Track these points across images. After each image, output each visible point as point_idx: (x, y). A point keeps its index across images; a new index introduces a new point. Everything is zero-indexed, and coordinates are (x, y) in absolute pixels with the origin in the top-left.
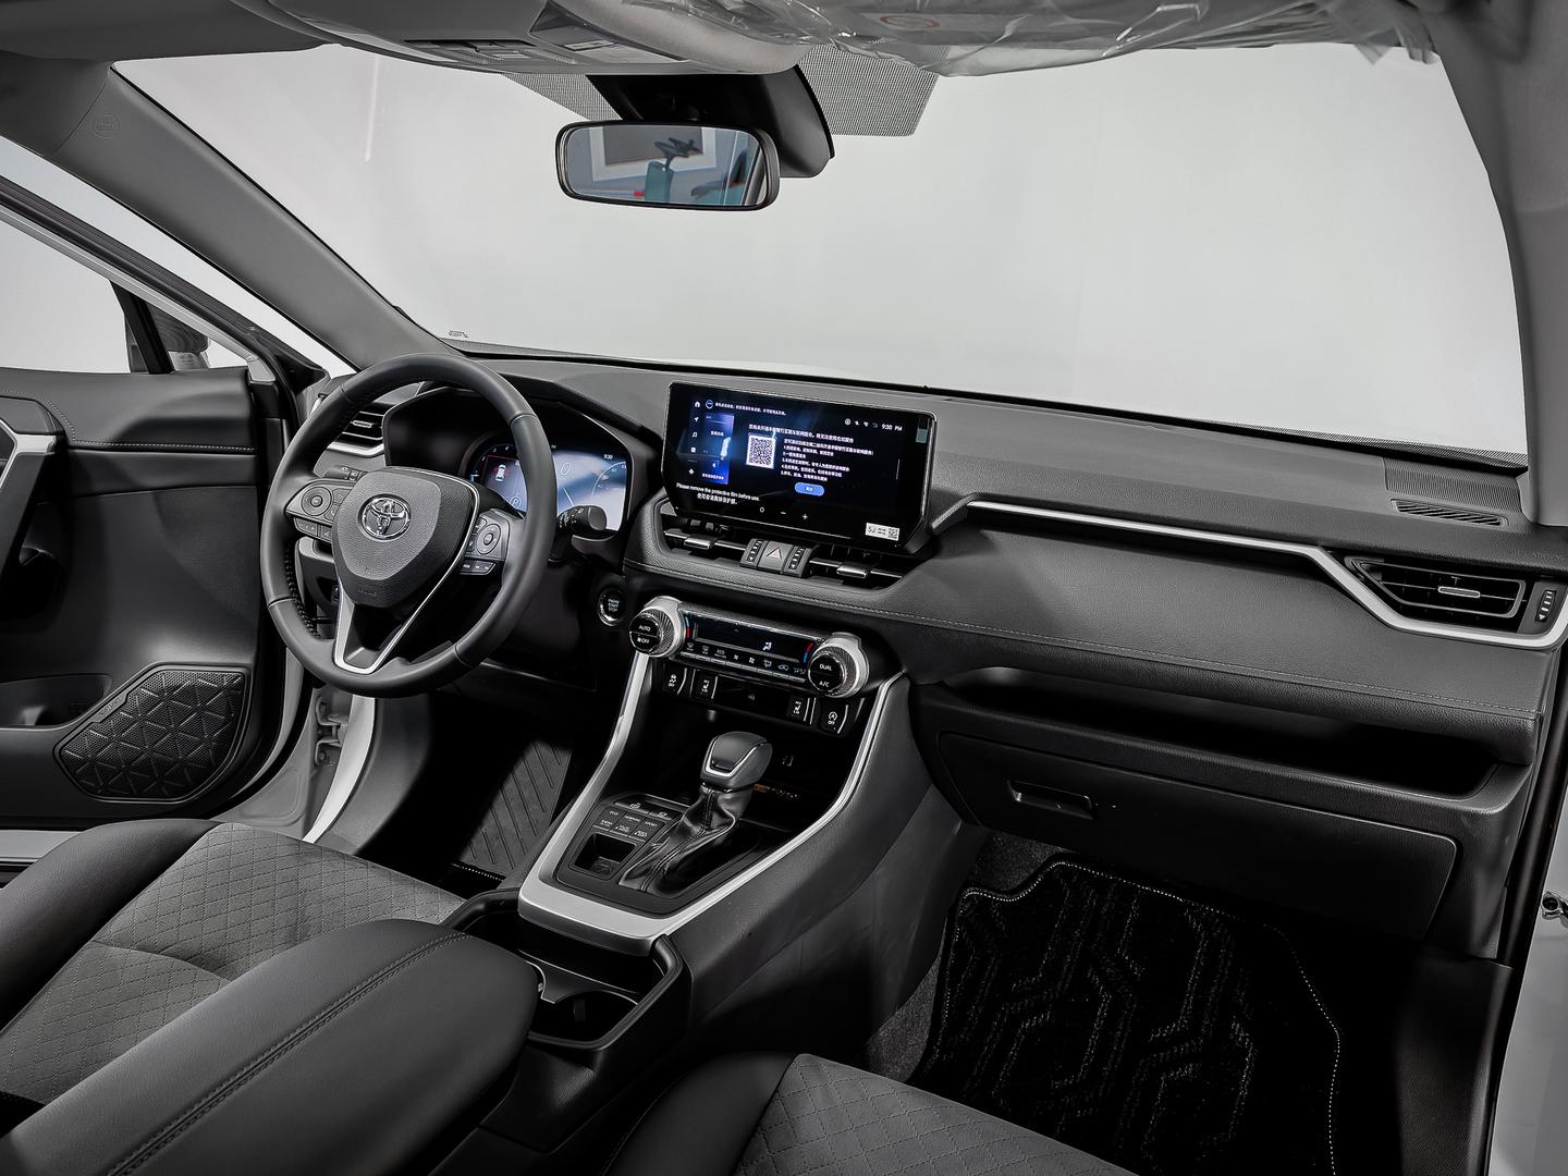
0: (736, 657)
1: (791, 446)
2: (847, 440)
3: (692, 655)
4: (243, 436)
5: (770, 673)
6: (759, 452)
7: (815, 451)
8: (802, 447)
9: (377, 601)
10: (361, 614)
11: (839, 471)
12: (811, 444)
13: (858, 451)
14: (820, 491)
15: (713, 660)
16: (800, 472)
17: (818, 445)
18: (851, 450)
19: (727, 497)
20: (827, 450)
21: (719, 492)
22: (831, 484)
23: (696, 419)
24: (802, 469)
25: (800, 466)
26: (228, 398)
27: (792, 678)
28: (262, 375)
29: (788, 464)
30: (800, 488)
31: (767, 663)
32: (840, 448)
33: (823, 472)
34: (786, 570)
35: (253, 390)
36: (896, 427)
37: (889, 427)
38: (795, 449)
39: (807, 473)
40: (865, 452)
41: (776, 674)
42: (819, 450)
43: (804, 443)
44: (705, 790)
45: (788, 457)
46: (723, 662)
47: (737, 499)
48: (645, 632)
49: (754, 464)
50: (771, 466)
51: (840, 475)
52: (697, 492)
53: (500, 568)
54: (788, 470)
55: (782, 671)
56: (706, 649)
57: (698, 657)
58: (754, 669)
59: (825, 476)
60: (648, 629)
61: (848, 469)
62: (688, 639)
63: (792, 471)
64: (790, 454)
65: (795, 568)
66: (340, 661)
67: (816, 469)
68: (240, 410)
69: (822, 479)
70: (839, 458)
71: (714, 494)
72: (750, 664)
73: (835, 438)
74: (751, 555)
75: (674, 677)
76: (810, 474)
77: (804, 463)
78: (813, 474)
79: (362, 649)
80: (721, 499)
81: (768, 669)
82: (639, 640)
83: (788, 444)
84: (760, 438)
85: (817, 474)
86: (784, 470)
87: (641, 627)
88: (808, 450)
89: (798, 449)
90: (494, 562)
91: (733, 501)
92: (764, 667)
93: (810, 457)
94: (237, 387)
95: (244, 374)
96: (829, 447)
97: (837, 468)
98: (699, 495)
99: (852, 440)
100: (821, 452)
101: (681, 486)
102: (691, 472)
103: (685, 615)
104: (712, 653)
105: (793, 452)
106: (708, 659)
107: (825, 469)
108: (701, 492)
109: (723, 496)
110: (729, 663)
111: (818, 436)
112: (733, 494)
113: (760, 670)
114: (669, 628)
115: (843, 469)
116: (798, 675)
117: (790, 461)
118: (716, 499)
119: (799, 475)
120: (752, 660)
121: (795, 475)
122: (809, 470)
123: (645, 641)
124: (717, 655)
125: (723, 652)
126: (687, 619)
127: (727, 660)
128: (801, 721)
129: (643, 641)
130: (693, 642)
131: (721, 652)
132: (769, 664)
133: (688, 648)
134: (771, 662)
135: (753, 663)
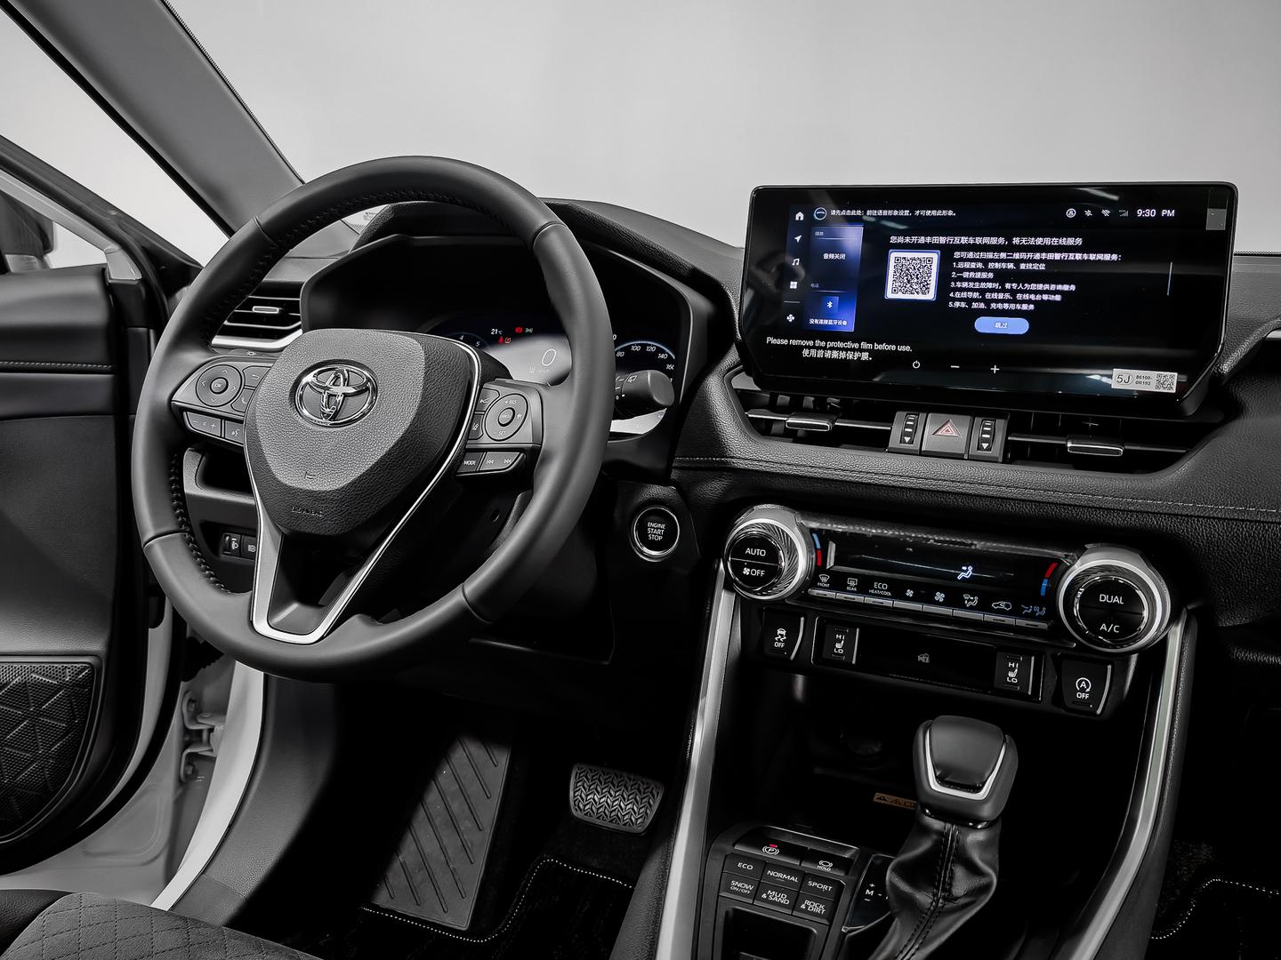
0: (910, 593)
1: (968, 263)
2: (1070, 241)
3: (831, 594)
4: (97, 350)
5: (978, 616)
6: (906, 275)
7: (1011, 266)
8: (986, 262)
9: (323, 524)
10: (294, 549)
11: (1055, 292)
12: (1003, 255)
13: (1092, 257)
14: (1020, 326)
15: (869, 600)
16: (983, 300)
17: (1017, 256)
18: (1078, 256)
19: (854, 350)
20: (1033, 261)
21: (840, 344)
22: (1040, 316)
23: (798, 238)
24: (988, 296)
25: (982, 292)
26: (79, 300)
27: (1022, 622)
28: (125, 271)
29: (962, 290)
30: (984, 325)
31: (970, 601)
32: (1057, 256)
33: (1026, 297)
34: (973, 451)
35: (112, 291)
36: (1164, 212)
37: (1151, 213)
38: (973, 265)
39: (997, 301)
40: (1107, 257)
41: (989, 617)
42: (1017, 262)
43: (990, 255)
44: (938, 823)
45: (962, 279)
46: (888, 603)
47: (871, 352)
48: (757, 559)
49: (900, 296)
50: (931, 296)
51: (1058, 298)
52: (801, 348)
53: (532, 458)
54: (960, 300)
55: (1001, 612)
56: (852, 583)
57: (841, 596)
58: (946, 611)
59: (1029, 302)
60: (760, 552)
61: (1073, 288)
62: (821, 568)
63: (969, 301)
64: (966, 275)
65: (989, 449)
66: (262, 626)
67: (1013, 292)
68: (95, 315)
69: (1025, 307)
70: (1054, 273)
71: (832, 349)
72: (938, 603)
73: (1047, 241)
74: (905, 434)
75: (781, 632)
76: (1003, 301)
77: (990, 285)
78: (1008, 301)
79: (295, 606)
80: (843, 355)
81: (972, 608)
82: (746, 571)
83: (961, 260)
84: (909, 255)
85: (1015, 301)
86: (954, 300)
87: (748, 551)
88: (997, 265)
89: (980, 265)
90: (520, 450)
91: (865, 356)
92: (963, 607)
93: (1001, 276)
94: (92, 286)
95: (102, 272)
96: (1037, 256)
97: (1053, 287)
98: (805, 352)
99: (1079, 241)
100: (1023, 266)
101: (774, 341)
102: (791, 318)
103: (812, 531)
104: (864, 588)
105: (970, 270)
106: (859, 598)
107: (1030, 292)
108: (809, 347)
109: (846, 350)
110: (899, 604)
111: (1016, 241)
112: (864, 345)
113: (958, 613)
114: (792, 551)
115: (1066, 288)
116: (1031, 616)
117: (965, 285)
118: (835, 354)
119: (982, 306)
120: (940, 597)
121: (975, 305)
122: (1001, 296)
123: (757, 572)
124: (872, 591)
125: (885, 586)
126: (815, 536)
127: (893, 597)
128: (1022, 696)
129: (754, 572)
130: (829, 572)
131: (881, 586)
132: (973, 601)
133: (820, 581)
134: (976, 598)
135: (941, 600)
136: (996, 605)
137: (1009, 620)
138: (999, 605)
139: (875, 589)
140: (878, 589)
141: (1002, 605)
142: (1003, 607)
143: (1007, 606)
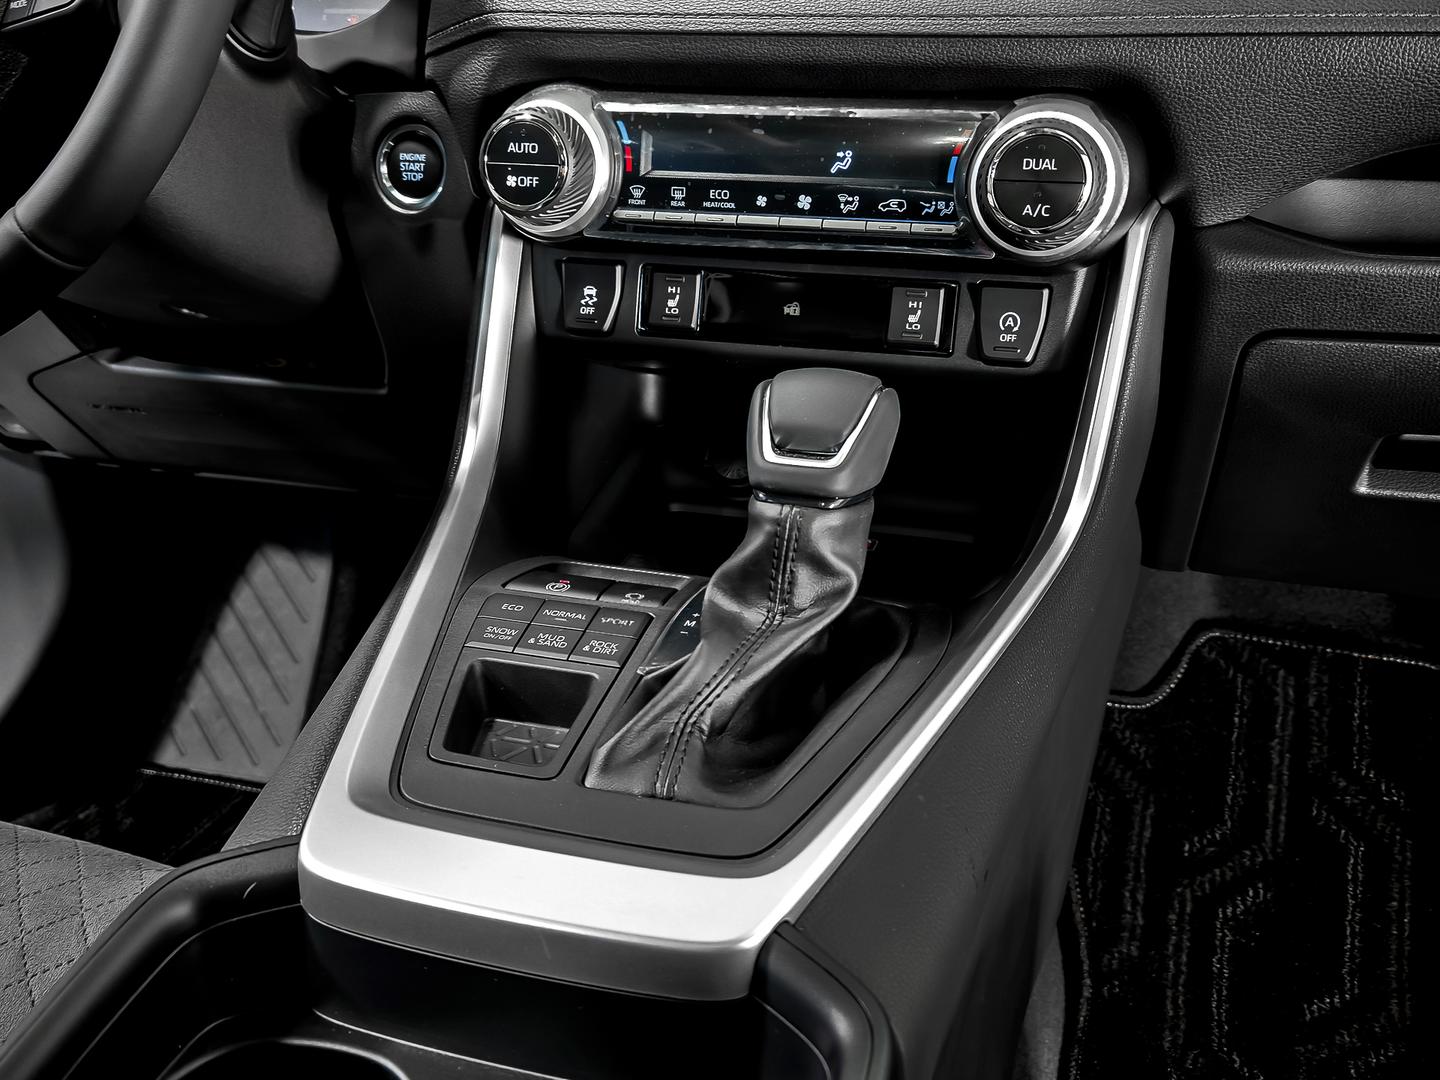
0: (762, 201)
3: (647, 215)
5: (857, 225)
15: (703, 218)
27: (919, 227)
31: (848, 202)
41: (875, 225)
44: (769, 509)
46: (730, 219)
48: (525, 157)
55: (891, 216)
56: (678, 194)
57: (661, 215)
58: (814, 222)
60: (529, 147)
62: (631, 176)
72: (801, 213)
75: (590, 291)
81: (850, 215)
82: (511, 181)
87: (512, 148)
92: (838, 214)
103: (616, 116)
104: (695, 201)
106: (688, 217)
110: (745, 219)
113: (830, 223)
114: (583, 149)
116: (935, 217)
120: (804, 202)
123: (527, 181)
124: (707, 204)
125: (725, 195)
126: (620, 123)
127: (738, 211)
128: (926, 348)
129: (522, 180)
130: (644, 181)
131: (720, 194)
132: (851, 203)
133: (632, 197)
134: (857, 198)
135: (807, 207)
136: (884, 207)
137: (902, 227)
138: (888, 206)
139: (712, 200)
140: (715, 200)
141: (893, 203)
142: (894, 207)
143: (900, 205)
